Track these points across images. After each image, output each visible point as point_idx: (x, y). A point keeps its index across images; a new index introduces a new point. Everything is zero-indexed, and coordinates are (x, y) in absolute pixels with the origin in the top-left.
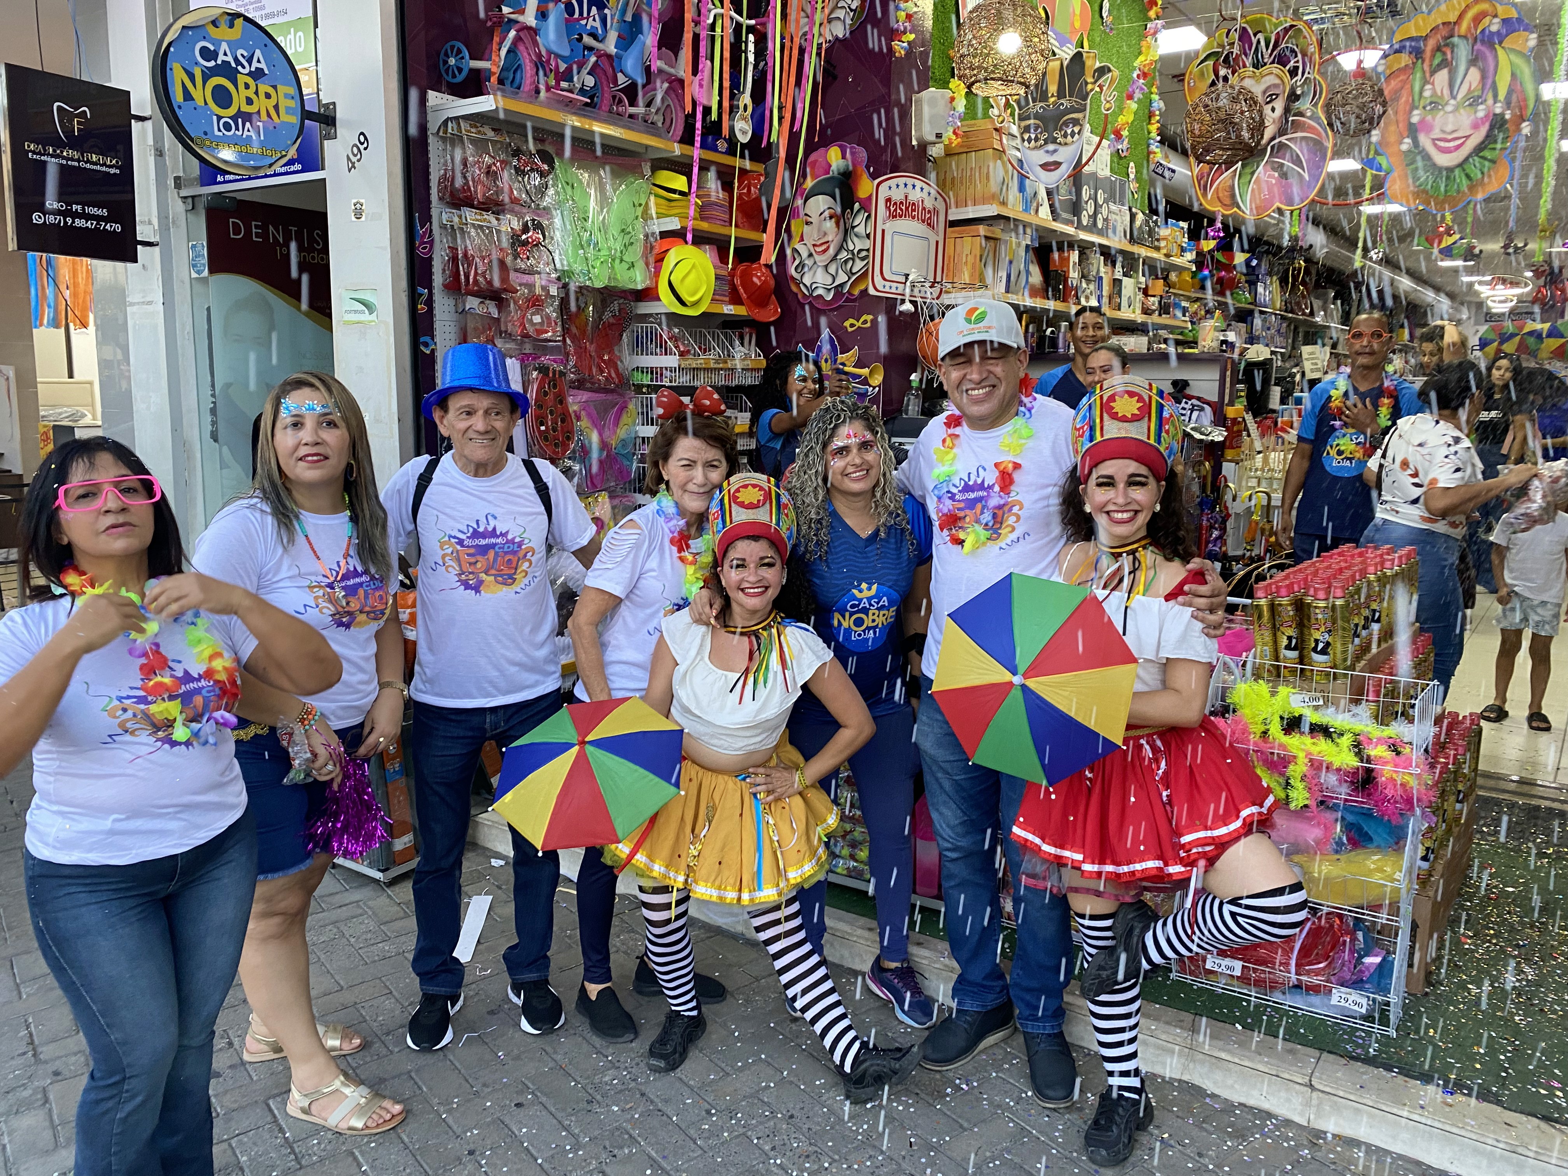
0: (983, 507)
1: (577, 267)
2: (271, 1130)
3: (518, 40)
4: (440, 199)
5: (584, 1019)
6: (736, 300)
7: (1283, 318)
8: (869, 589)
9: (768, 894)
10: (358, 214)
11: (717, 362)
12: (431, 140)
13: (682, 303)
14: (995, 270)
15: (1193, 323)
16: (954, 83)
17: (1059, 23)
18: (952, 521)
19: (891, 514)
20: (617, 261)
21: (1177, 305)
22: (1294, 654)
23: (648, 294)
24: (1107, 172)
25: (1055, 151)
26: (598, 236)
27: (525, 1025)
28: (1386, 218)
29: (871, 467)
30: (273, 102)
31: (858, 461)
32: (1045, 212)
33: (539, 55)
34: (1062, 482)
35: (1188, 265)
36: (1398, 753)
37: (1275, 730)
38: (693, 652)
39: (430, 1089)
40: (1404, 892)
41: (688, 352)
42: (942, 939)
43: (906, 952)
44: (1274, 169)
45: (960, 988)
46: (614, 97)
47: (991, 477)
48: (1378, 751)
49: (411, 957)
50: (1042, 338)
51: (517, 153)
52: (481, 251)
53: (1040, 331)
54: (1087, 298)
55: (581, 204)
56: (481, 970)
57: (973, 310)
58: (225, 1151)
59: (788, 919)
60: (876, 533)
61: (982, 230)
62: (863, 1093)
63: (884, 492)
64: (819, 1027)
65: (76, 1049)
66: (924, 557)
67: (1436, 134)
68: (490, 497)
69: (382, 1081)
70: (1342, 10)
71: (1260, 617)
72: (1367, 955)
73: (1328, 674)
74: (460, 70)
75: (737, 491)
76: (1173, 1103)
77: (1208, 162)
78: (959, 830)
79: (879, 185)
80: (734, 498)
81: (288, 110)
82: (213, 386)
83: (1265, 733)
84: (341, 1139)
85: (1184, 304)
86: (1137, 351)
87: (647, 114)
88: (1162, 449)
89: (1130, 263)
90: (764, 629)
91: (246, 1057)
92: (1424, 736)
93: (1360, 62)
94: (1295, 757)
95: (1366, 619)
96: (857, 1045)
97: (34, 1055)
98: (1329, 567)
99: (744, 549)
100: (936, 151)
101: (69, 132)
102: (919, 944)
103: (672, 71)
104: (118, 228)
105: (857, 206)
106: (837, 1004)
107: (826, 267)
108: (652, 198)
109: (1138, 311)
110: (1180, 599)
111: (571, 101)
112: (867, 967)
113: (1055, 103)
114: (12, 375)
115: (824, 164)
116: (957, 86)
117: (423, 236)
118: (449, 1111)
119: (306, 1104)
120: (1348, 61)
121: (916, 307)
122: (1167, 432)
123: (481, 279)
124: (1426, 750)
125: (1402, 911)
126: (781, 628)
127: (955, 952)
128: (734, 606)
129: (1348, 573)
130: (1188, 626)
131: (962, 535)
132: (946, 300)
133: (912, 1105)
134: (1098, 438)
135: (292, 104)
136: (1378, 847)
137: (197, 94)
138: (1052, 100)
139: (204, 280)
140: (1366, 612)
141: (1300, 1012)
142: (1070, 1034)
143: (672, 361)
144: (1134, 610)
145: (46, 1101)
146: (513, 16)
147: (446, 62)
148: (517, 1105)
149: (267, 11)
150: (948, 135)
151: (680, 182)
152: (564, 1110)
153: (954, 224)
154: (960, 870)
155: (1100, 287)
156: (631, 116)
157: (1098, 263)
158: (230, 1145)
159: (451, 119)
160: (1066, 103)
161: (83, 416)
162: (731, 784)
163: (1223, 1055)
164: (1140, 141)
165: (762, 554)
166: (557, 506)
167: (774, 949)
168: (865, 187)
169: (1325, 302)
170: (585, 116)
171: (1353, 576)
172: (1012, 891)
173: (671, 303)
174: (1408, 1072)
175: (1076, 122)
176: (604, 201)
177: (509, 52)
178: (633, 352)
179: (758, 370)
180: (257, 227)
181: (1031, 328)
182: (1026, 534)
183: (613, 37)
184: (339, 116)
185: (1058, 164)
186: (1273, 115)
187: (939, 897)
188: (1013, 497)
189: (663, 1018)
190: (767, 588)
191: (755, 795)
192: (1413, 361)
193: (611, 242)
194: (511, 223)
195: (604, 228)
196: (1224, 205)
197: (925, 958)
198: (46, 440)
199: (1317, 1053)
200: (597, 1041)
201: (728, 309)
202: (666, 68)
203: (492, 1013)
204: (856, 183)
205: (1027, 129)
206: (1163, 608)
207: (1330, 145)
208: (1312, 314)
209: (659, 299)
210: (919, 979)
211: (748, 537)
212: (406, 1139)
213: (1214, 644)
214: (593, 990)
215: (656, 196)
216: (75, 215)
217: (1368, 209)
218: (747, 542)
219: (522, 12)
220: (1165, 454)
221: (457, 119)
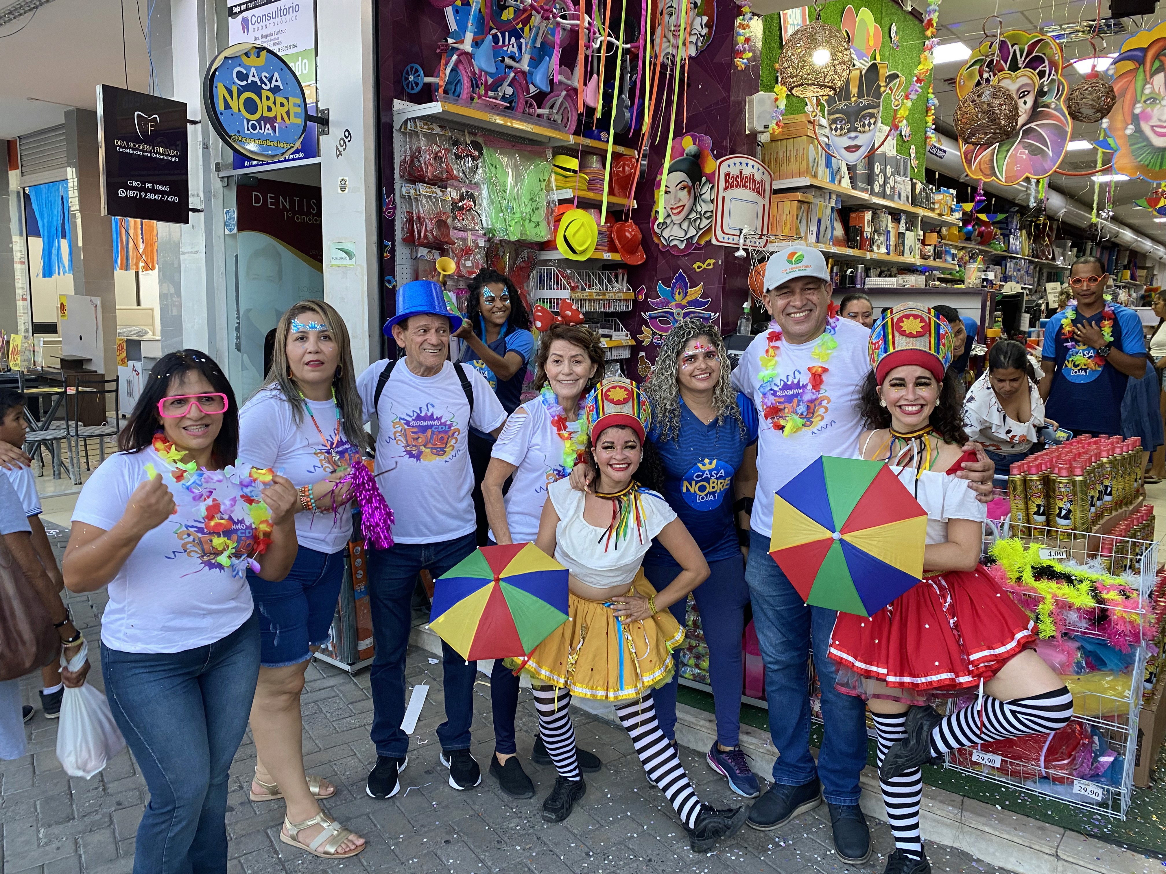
0: (799, 401)
1: (498, 226)
2: (269, 852)
3: (458, 62)
4: (401, 177)
5: (495, 779)
6: (613, 249)
7: (1031, 262)
8: (711, 463)
9: (629, 693)
10: (343, 188)
11: (598, 294)
12: (395, 134)
13: (574, 251)
14: (808, 225)
15: (960, 266)
16: (778, 88)
17: (858, 42)
18: (774, 412)
19: (727, 407)
20: (527, 221)
21: (947, 252)
22: (1042, 519)
23: (549, 245)
24: (894, 153)
25: (856, 137)
26: (513, 203)
27: (452, 782)
28: (1113, 185)
29: (714, 371)
30: (286, 109)
31: (703, 366)
32: (846, 182)
33: (474, 73)
34: (861, 383)
35: (956, 222)
36: (1127, 597)
37: (1028, 576)
38: (571, 512)
39: (383, 827)
40: (1132, 706)
41: (577, 287)
42: (765, 730)
43: (738, 740)
44: (1025, 148)
45: (780, 766)
46: (526, 102)
47: (805, 379)
48: (1112, 595)
49: (370, 728)
50: (843, 277)
51: (456, 143)
52: (430, 215)
53: (843, 271)
54: (878, 247)
55: (501, 180)
56: (421, 740)
57: (793, 254)
58: (236, 866)
59: (644, 711)
60: (716, 420)
61: (799, 196)
62: (704, 844)
63: (722, 391)
64: (669, 794)
65: (133, 787)
66: (752, 439)
67: (1154, 122)
68: (432, 391)
69: (349, 819)
70: (1078, 28)
71: (1015, 489)
72: (1102, 755)
73: (1069, 535)
74: (417, 84)
75: (608, 390)
76: (947, 864)
77: (973, 144)
78: (779, 648)
79: (720, 163)
80: (605, 396)
81: (296, 115)
82: (238, 311)
83: (1019, 578)
84: (319, 861)
85: (953, 251)
86: (917, 286)
87: (550, 114)
88: (940, 358)
89: (912, 220)
90: (624, 495)
91: (252, 797)
92: (1149, 583)
93: (1094, 66)
94: (1043, 598)
95: (1100, 492)
96: (698, 808)
97: (104, 790)
98: (1071, 452)
99: (612, 435)
100: (763, 138)
101: (144, 132)
102: (748, 733)
103: (569, 82)
104: (176, 199)
105: (704, 179)
106: (683, 776)
107: (680, 224)
108: (553, 175)
109: (918, 256)
110: (959, 473)
111: (496, 105)
112: (707, 749)
113: (855, 102)
114: (99, 303)
115: (680, 149)
116: (781, 90)
117: (388, 204)
118: (397, 844)
119: (295, 833)
120: (1083, 67)
121: (748, 253)
122: (944, 345)
123: (429, 235)
124: (1150, 596)
125: (1131, 721)
126: (637, 494)
127: (776, 739)
128: (603, 476)
129: (1085, 457)
130: (965, 494)
131: (782, 422)
132: (770, 248)
133: (742, 856)
134: (891, 350)
135: (299, 110)
136: (1112, 670)
137: (233, 104)
138: (853, 99)
139: (234, 236)
140: (1100, 487)
141: (1048, 798)
142: (865, 808)
143: (565, 294)
144: (922, 482)
145: (111, 823)
146: (455, 45)
147: (407, 79)
148: (446, 842)
149: (282, 46)
150: (773, 125)
151: (574, 163)
152: (480, 847)
153: (777, 192)
154: (780, 679)
155: (888, 239)
156: (539, 116)
157: (887, 221)
158: (240, 861)
159: (410, 119)
160: (864, 101)
161: (146, 333)
162: (599, 610)
163: (986, 829)
164: (918, 128)
165: (627, 439)
166: (477, 399)
167: (634, 734)
168: (710, 165)
169: (1064, 250)
170: (506, 116)
171: (1090, 459)
172: (820, 696)
173: (566, 252)
174: (1134, 848)
175: (872, 116)
176: (518, 178)
177: (452, 71)
178: (537, 287)
179: (628, 300)
180: (271, 198)
181: (835, 269)
182: (832, 422)
183: (526, 58)
184: (330, 118)
185: (858, 147)
186: (1025, 107)
187: (763, 698)
188: (822, 394)
189: (554, 782)
190: (629, 464)
191: (617, 618)
192: (1134, 295)
193: (523, 208)
194: (452, 194)
195: (518, 197)
196: (985, 175)
197: (753, 744)
198: (121, 350)
199: (1062, 830)
200: (505, 796)
201: (607, 256)
202: (565, 80)
203: (428, 772)
204: (704, 162)
205: (834, 121)
206: (946, 480)
207: (1069, 130)
208: (1054, 259)
209: (557, 249)
210: (748, 760)
211: (617, 426)
212: (365, 863)
213: (984, 508)
214: (503, 758)
215: (556, 173)
216: (147, 191)
217: (1099, 179)
218: (615, 429)
219: (462, 42)
220: (943, 361)
221: (414, 119)
